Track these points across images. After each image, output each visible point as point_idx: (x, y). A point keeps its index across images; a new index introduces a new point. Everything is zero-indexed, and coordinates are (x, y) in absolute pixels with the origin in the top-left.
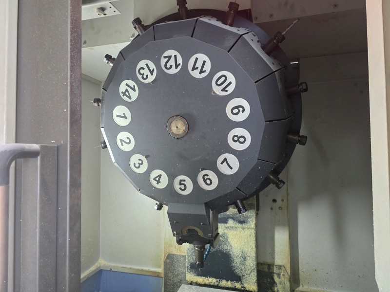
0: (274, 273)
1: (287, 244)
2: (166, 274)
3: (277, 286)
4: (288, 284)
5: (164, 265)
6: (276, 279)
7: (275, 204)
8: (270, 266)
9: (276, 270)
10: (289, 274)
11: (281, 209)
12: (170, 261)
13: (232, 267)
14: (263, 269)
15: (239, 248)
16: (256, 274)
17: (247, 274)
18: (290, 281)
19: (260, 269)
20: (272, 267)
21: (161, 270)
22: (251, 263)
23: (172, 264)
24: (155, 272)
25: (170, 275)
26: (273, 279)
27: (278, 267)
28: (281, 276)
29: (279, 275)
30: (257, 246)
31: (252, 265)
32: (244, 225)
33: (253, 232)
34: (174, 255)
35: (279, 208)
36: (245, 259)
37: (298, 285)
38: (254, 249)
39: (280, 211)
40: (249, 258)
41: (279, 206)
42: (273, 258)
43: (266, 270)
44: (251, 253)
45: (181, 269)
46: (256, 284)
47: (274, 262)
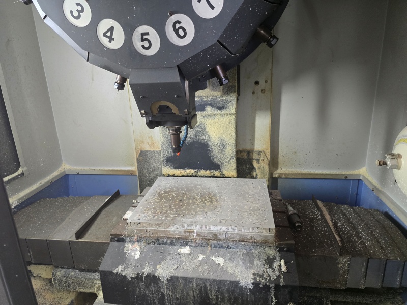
0: (253, 159)
1: (268, 129)
2: (140, 172)
3: (256, 171)
4: (267, 168)
5: (137, 163)
6: (255, 164)
7: (257, 87)
8: (249, 153)
9: (255, 156)
10: (269, 158)
11: (264, 92)
12: (143, 157)
13: (211, 156)
14: (242, 156)
15: (217, 137)
16: (235, 161)
17: (226, 162)
18: (269, 165)
19: (240, 156)
20: (251, 154)
21: (134, 168)
22: (230, 151)
23: (146, 161)
24: (129, 171)
25: (145, 171)
26: (252, 165)
27: (257, 152)
28: (261, 161)
29: (258, 161)
30: (236, 133)
31: (231, 152)
32: (224, 111)
33: (233, 118)
34: (147, 151)
35: (262, 91)
36: (224, 147)
37: (277, 168)
38: (234, 136)
39: (263, 94)
40: (228, 146)
41: (262, 89)
42: (253, 145)
43: (245, 156)
44: (231, 140)
45: (156, 165)
46: (235, 171)
47: (254, 149)
